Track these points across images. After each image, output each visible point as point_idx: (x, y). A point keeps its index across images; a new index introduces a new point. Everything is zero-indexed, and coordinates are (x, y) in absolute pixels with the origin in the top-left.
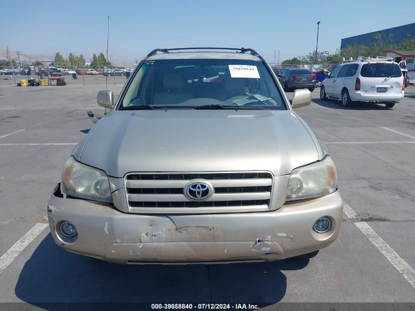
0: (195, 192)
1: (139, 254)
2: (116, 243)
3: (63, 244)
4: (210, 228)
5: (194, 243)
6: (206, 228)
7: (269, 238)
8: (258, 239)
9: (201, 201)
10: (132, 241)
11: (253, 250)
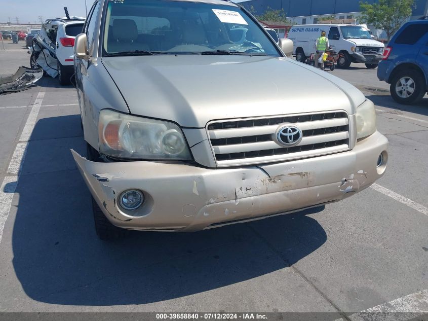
0: (286, 137)
1: (235, 212)
2: (210, 203)
3: (129, 220)
4: (303, 174)
5: (289, 192)
6: (300, 174)
7: (352, 176)
8: (344, 179)
9: (293, 146)
10: (227, 199)
11: (340, 190)
